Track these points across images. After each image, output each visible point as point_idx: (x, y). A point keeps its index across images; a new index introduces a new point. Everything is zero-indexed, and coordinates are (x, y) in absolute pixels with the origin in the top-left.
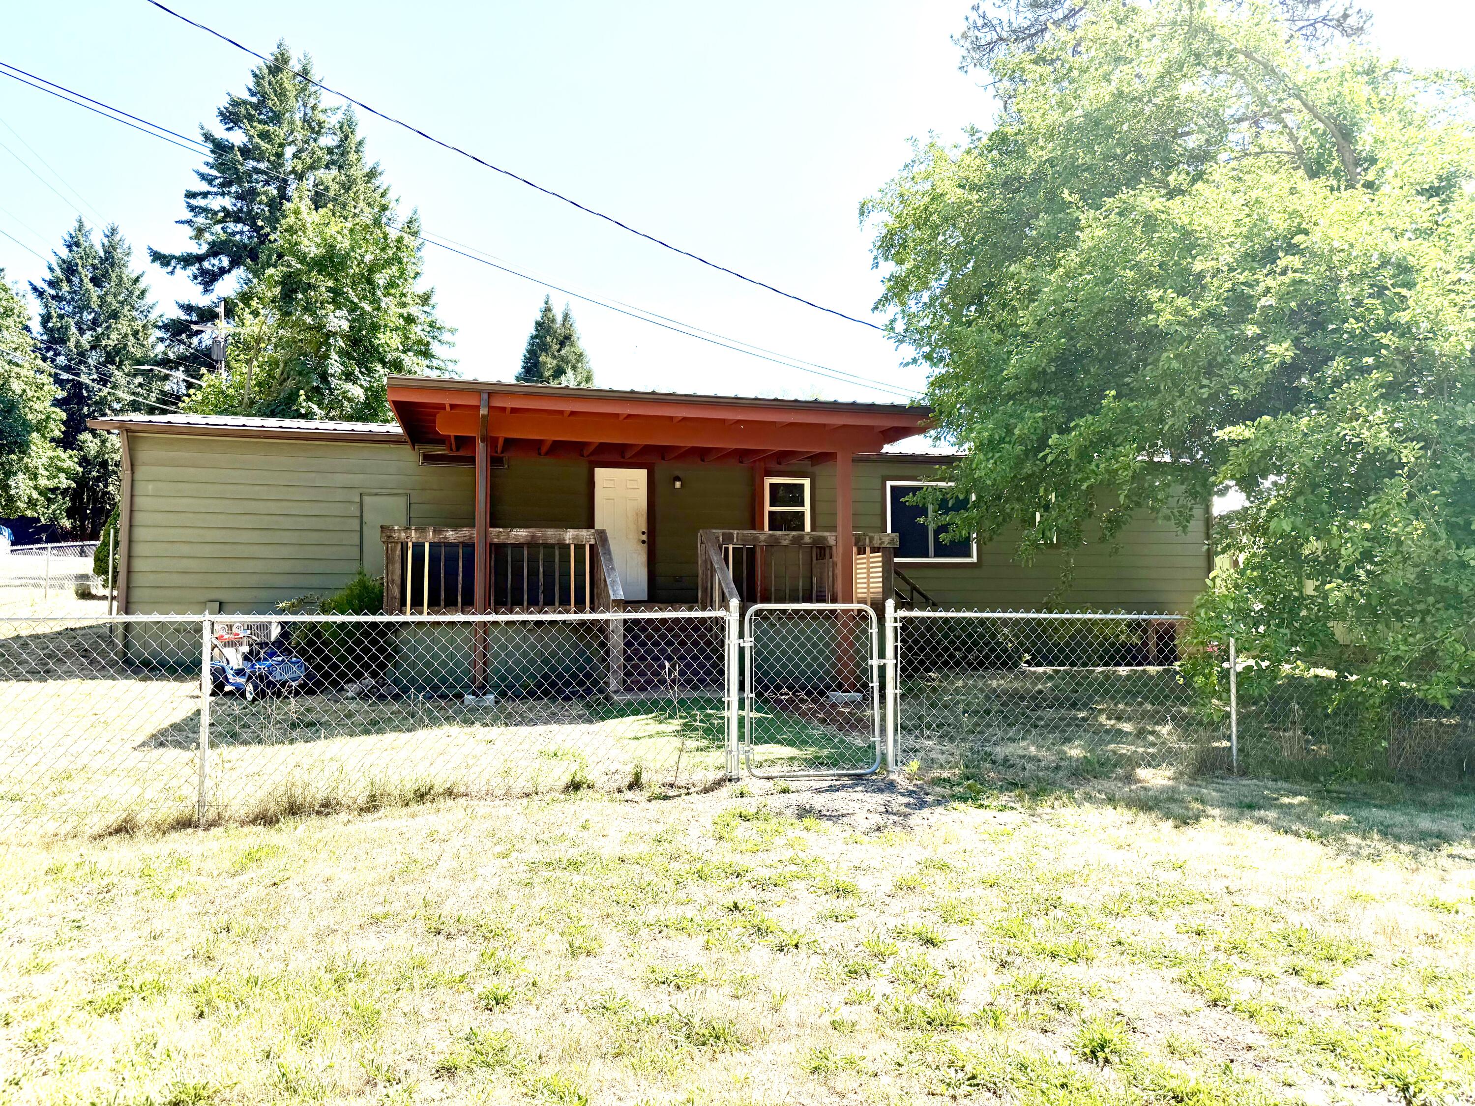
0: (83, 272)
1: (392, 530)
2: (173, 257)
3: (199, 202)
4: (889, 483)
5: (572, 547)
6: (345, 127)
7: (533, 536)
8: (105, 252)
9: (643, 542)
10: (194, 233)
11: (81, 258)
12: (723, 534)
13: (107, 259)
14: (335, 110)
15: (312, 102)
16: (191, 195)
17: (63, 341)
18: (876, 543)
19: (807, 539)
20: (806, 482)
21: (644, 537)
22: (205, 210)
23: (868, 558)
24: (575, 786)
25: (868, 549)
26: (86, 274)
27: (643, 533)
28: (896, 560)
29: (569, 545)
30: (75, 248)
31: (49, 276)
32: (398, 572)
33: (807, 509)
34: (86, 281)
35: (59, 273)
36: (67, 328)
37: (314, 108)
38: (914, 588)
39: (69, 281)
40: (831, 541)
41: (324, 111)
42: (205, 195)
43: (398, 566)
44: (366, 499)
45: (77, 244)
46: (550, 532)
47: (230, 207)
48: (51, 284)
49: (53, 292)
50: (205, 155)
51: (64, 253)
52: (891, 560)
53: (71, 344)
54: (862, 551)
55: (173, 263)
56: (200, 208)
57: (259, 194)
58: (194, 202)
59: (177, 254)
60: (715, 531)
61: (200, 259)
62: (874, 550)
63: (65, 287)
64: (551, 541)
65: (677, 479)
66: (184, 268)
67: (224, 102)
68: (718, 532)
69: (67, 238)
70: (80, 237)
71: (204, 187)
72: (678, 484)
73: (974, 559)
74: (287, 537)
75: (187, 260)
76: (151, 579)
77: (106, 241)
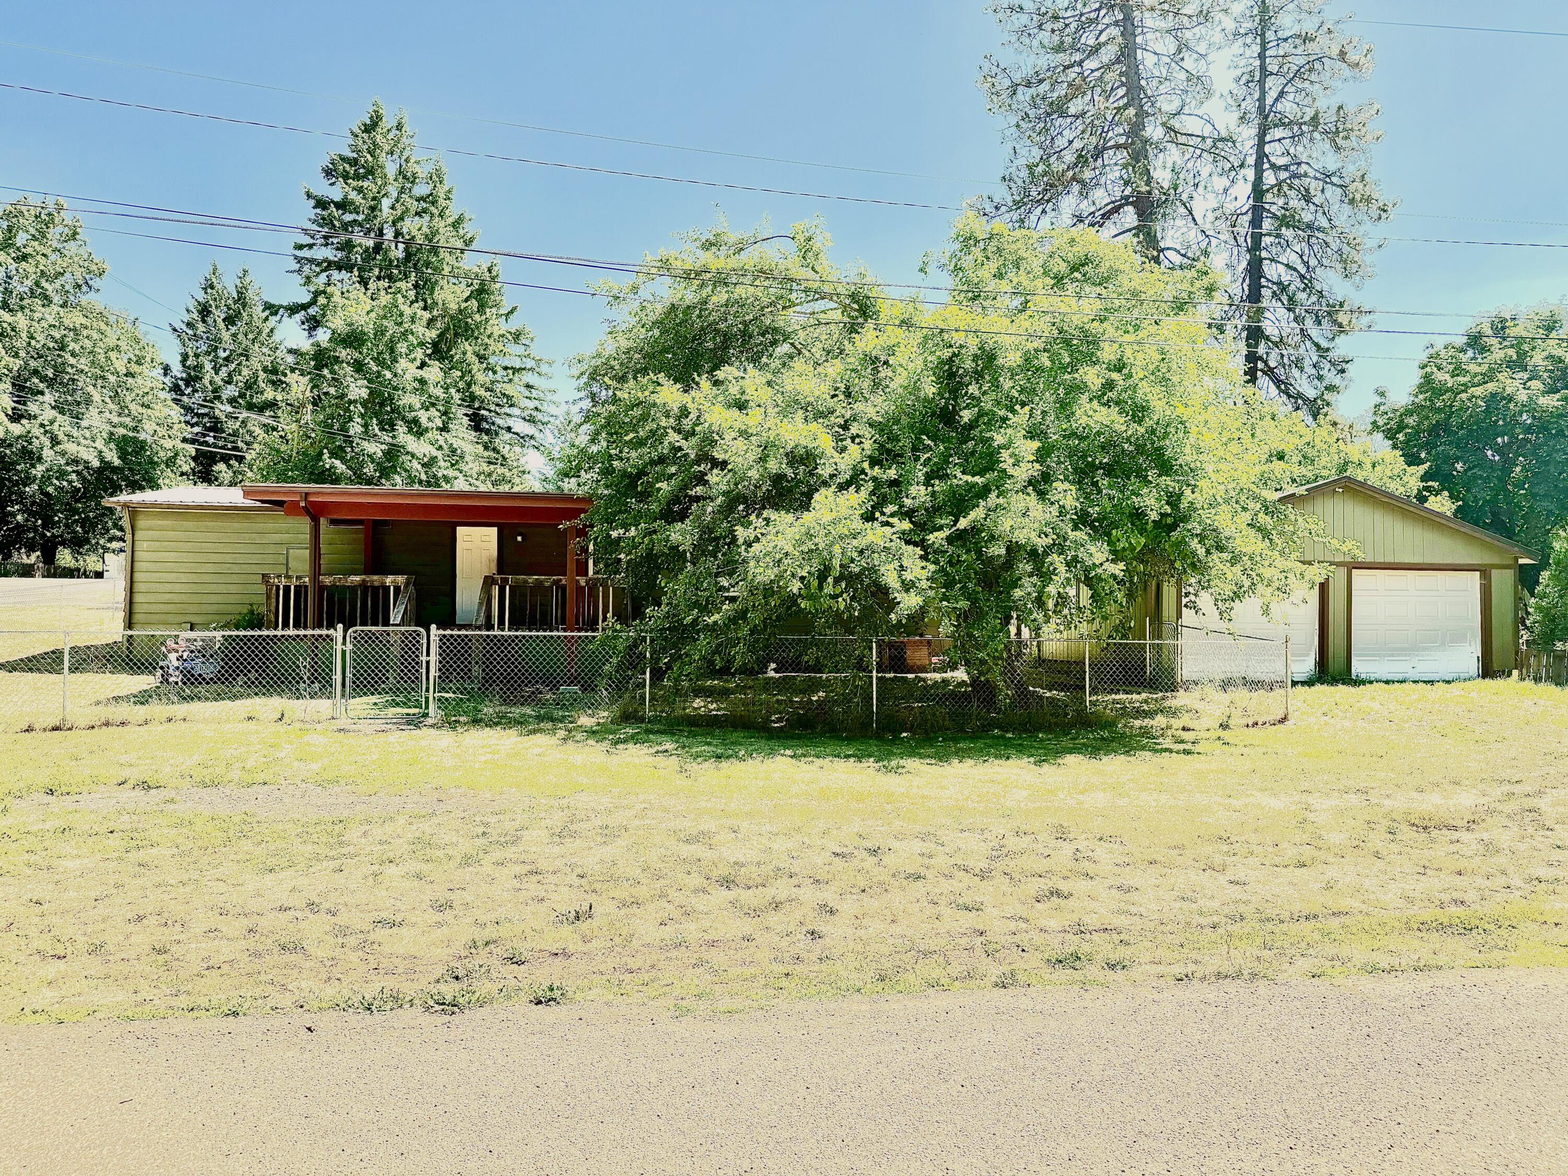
0: (217, 313)
1: (269, 577)
2: (281, 306)
3: (305, 253)
5: (392, 588)
6: (434, 177)
7: (364, 581)
8: (238, 292)
10: (303, 282)
11: (215, 300)
12: (502, 578)
13: (239, 299)
14: (426, 161)
15: (406, 154)
16: (300, 247)
17: (198, 379)
22: (311, 261)
24: (250, 718)
26: (219, 315)
30: (209, 291)
31: (187, 318)
32: (274, 604)
34: (219, 320)
35: (195, 315)
36: (202, 367)
37: (407, 161)
39: (204, 321)
41: (418, 162)
42: (311, 246)
43: (274, 600)
44: (291, 551)
45: (212, 287)
46: (375, 577)
47: (331, 258)
48: (189, 325)
49: (190, 332)
50: (309, 211)
51: (201, 296)
53: (206, 381)
55: (281, 311)
56: (307, 259)
57: (355, 247)
58: (300, 253)
59: (285, 304)
61: (304, 307)
63: (201, 327)
64: (376, 584)
65: (520, 534)
66: (290, 316)
67: (326, 162)
69: (203, 282)
70: (214, 280)
71: (307, 240)
72: (520, 538)
74: (235, 579)
75: (293, 309)
76: (145, 608)
77: (238, 282)
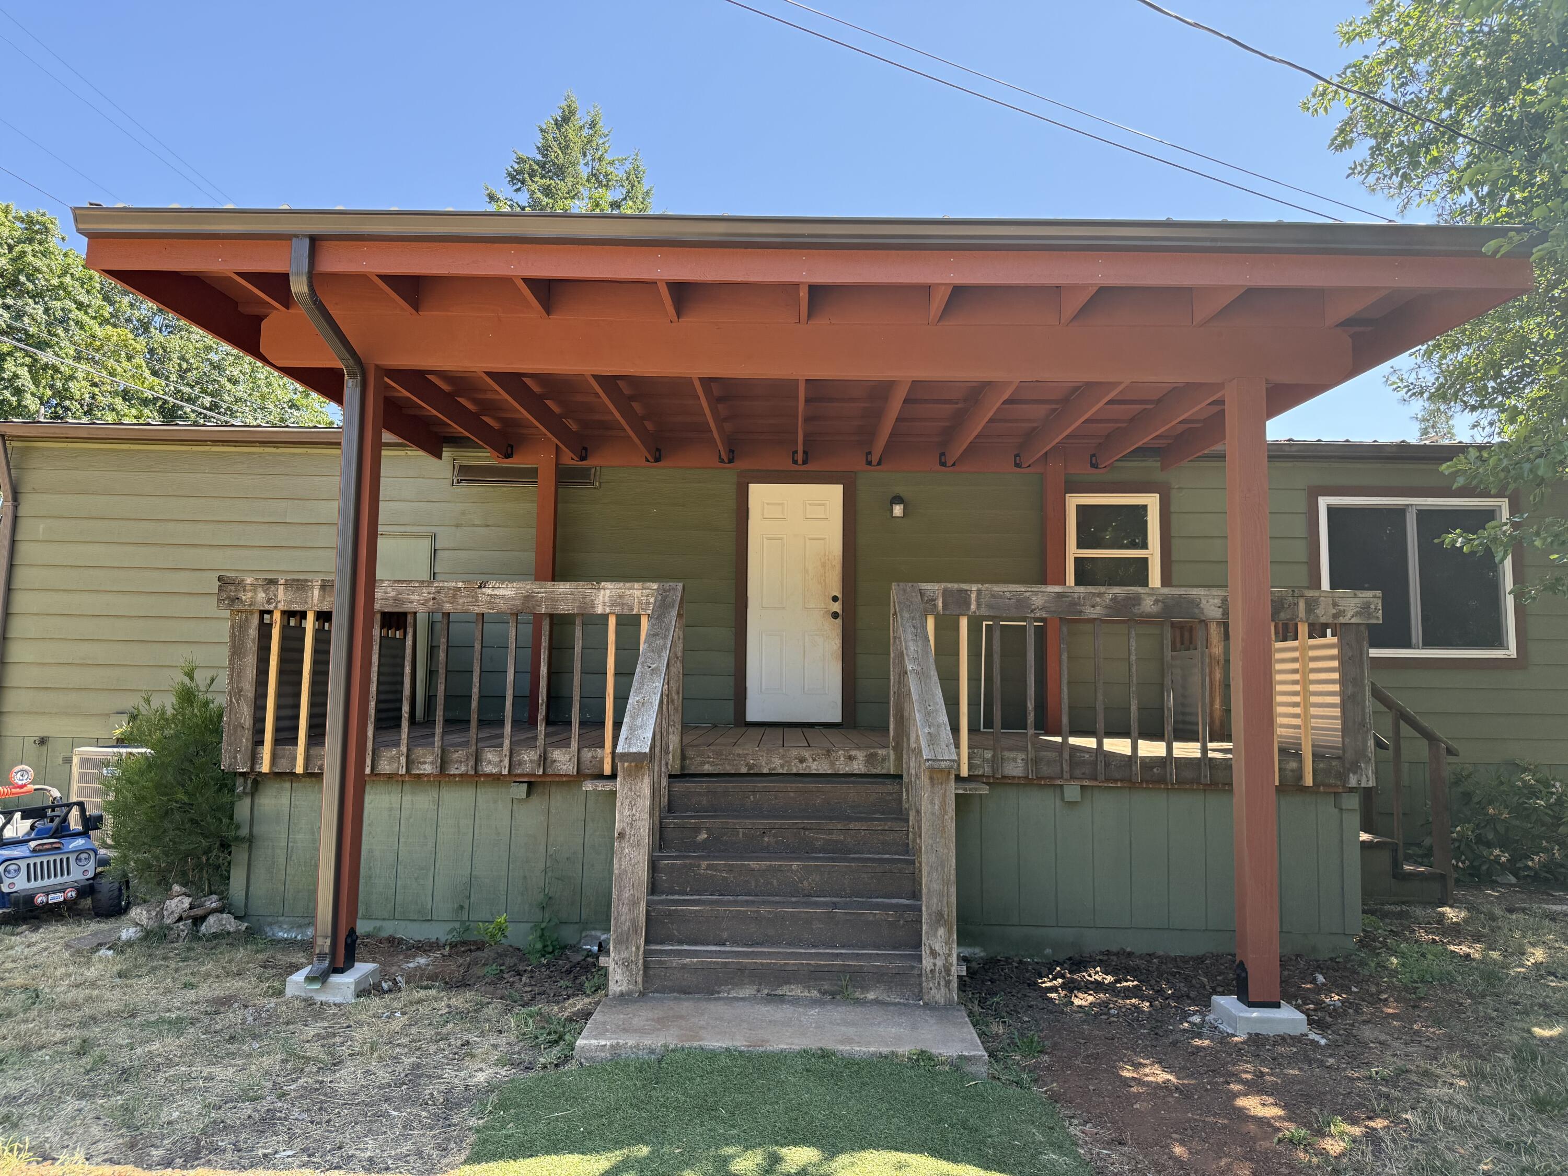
1: (241, 584)
4: (1324, 502)
5: (612, 621)
6: (632, 176)
7: (527, 598)
9: (835, 615)
12: (946, 592)
14: (622, 161)
18: (1324, 614)
19: (1148, 605)
20: (1152, 502)
21: (837, 607)
23: (1304, 649)
25: (1303, 629)
27: (835, 599)
28: (1374, 653)
29: (605, 617)
32: (251, 672)
33: (1153, 552)
38: (1402, 716)
40: (1211, 606)
43: (251, 661)
46: (566, 589)
52: (1362, 653)
54: (1287, 632)
60: (924, 586)
62: (1317, 630)
64: (563, 608)
65: (898, 500)
68: (933, 588)
72: (898, 510)
73: (1512, 651)
